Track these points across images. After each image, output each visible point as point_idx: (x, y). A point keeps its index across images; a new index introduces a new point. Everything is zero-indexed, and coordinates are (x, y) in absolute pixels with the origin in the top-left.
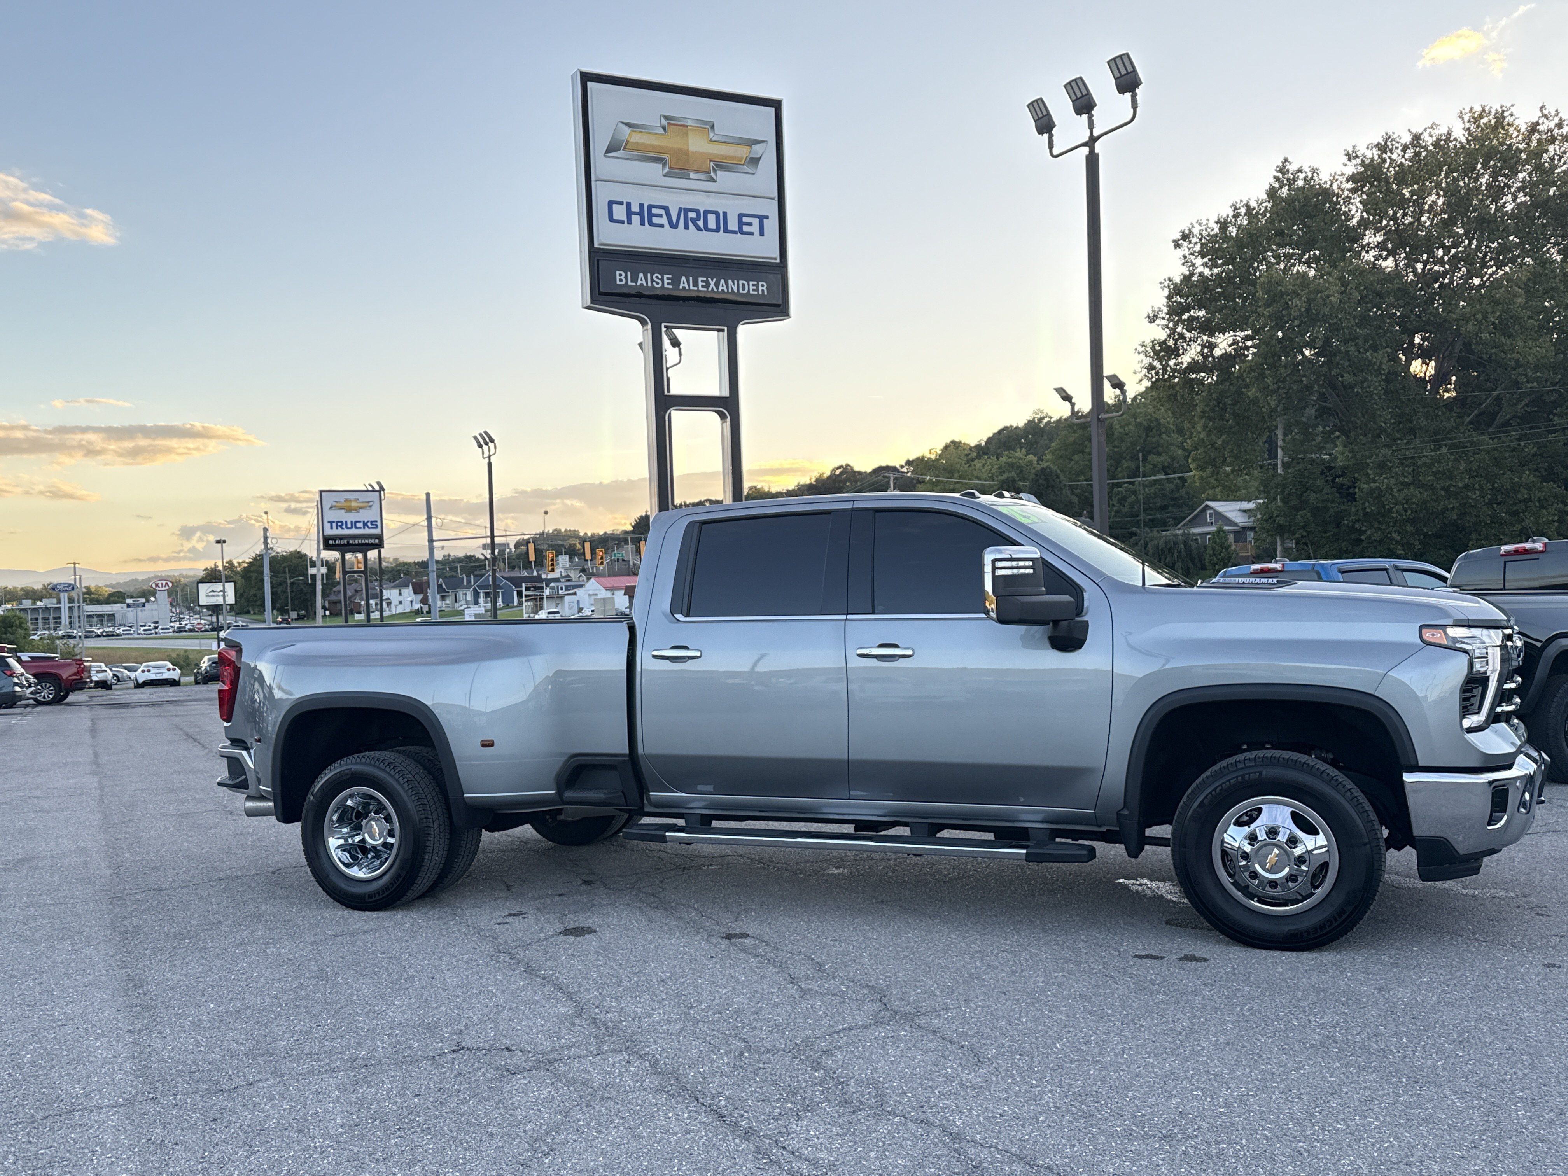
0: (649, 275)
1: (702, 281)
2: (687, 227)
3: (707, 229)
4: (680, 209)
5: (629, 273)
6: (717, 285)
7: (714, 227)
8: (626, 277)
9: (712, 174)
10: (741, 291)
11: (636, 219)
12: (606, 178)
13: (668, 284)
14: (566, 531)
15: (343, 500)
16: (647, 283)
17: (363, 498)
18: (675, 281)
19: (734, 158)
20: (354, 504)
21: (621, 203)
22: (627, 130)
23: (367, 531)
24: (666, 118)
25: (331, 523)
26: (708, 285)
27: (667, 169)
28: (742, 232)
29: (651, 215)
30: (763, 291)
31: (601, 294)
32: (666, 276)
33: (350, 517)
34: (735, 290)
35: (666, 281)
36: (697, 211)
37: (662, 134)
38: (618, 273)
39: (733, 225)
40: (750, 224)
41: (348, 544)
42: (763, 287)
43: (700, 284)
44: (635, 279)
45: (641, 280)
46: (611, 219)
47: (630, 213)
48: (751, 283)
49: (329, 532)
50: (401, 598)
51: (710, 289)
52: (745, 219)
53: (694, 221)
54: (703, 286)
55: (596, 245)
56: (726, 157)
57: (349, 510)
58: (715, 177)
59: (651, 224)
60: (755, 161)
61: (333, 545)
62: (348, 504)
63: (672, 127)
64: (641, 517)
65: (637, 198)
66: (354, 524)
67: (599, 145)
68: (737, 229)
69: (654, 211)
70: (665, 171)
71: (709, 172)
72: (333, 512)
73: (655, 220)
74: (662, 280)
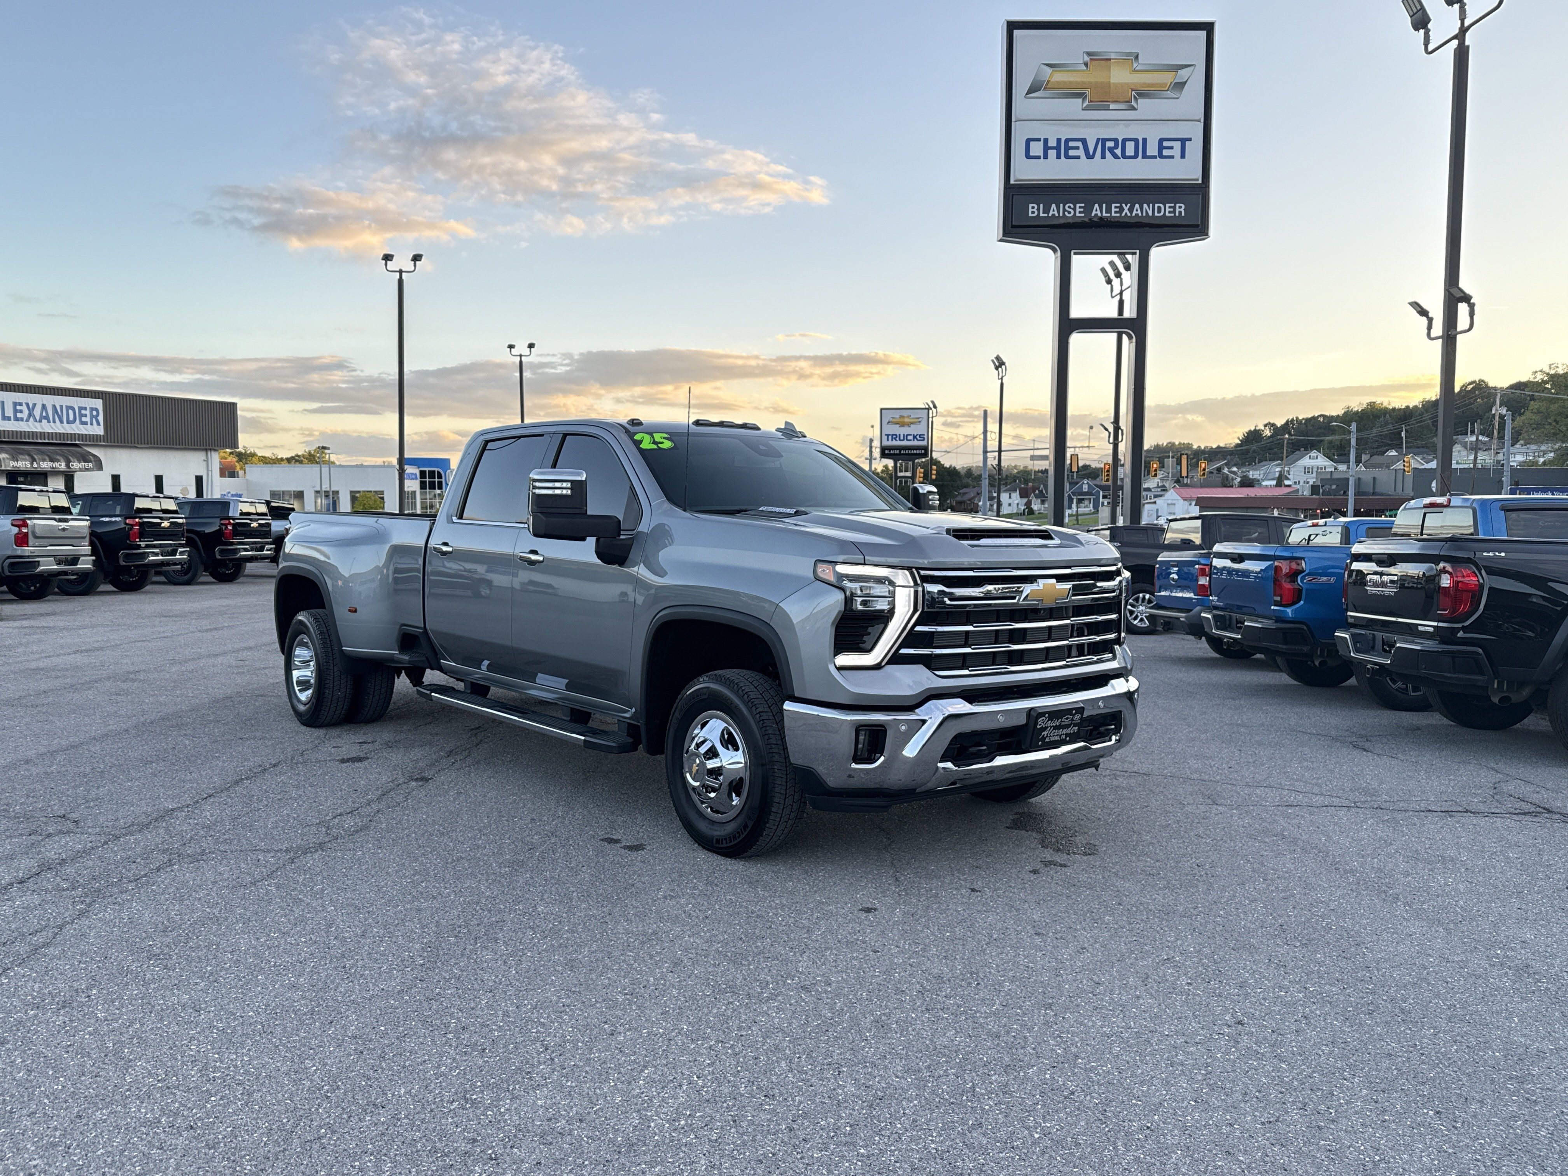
0: (1061, 205)
1: (1116, 207)
2: (1103, 156)
3: (1124, 156)
4: (1098, 140)
5: (1041, 206)
6: (1131, 210)
7: (1132, 154)
8: (1038, 210)
9: (1133, 103)
10: (1156, 214)
11: (1052, 153)
12: (1025, 118)
13: (1080, 212)
14: (1180, 444)
15: (898, 416)
16: (1059, 213)
17: (914, 414)
18: (1088, 209)
19: (1154, 85)
20: (907, 420)
21: (1039, 140)
22: (1049, 70)
23: (916, 443)
24: (1089, 54)
25: (888, 435)
26: (1121, 210)
27: (1086, 103)
28: (1161, 156)
29: (1067, 148)
30: (1180, 212)
31: (1013, 227)
32: (1078, 205)
33: (903, 431)
34: (1150, 214)
35: (1078, 210)
36: (1116, 140)
37: (1083, 71)
38: (1031, 206)
39: (1152, 150)
40: (1171, 148)
41: (900, 454)
42: (1181, 209)
43: (1113, 210)
44: (1047, 211)
45: (1053, 211)
46: (1028, 156)
47: (1046, 148)
48: (1168, 205)
49: (886, 443)
50: (1010, 501)
51: (1123, 214)
52: (1165, 144)
53: (1111, 150)
54: (1116, 212)
55: (1012, 182)
56: (1148, 85)
57: (903, 425)
58: (1136, 106)
59: (1067, 157)
60: (1180, 86)
61: (888, 454)
62: (901, 420)
63: (1093, 62)
64: (1250, 431)
65: (1053, 134)
66: (906, 437)
67: (1021, 85)
68: (1156, 153)
69: (1071, 144)
70: (1084, 106)
71: (1130, 102)
72: (890, 426)
73: (1072, 153)
74: (1075, 209)
